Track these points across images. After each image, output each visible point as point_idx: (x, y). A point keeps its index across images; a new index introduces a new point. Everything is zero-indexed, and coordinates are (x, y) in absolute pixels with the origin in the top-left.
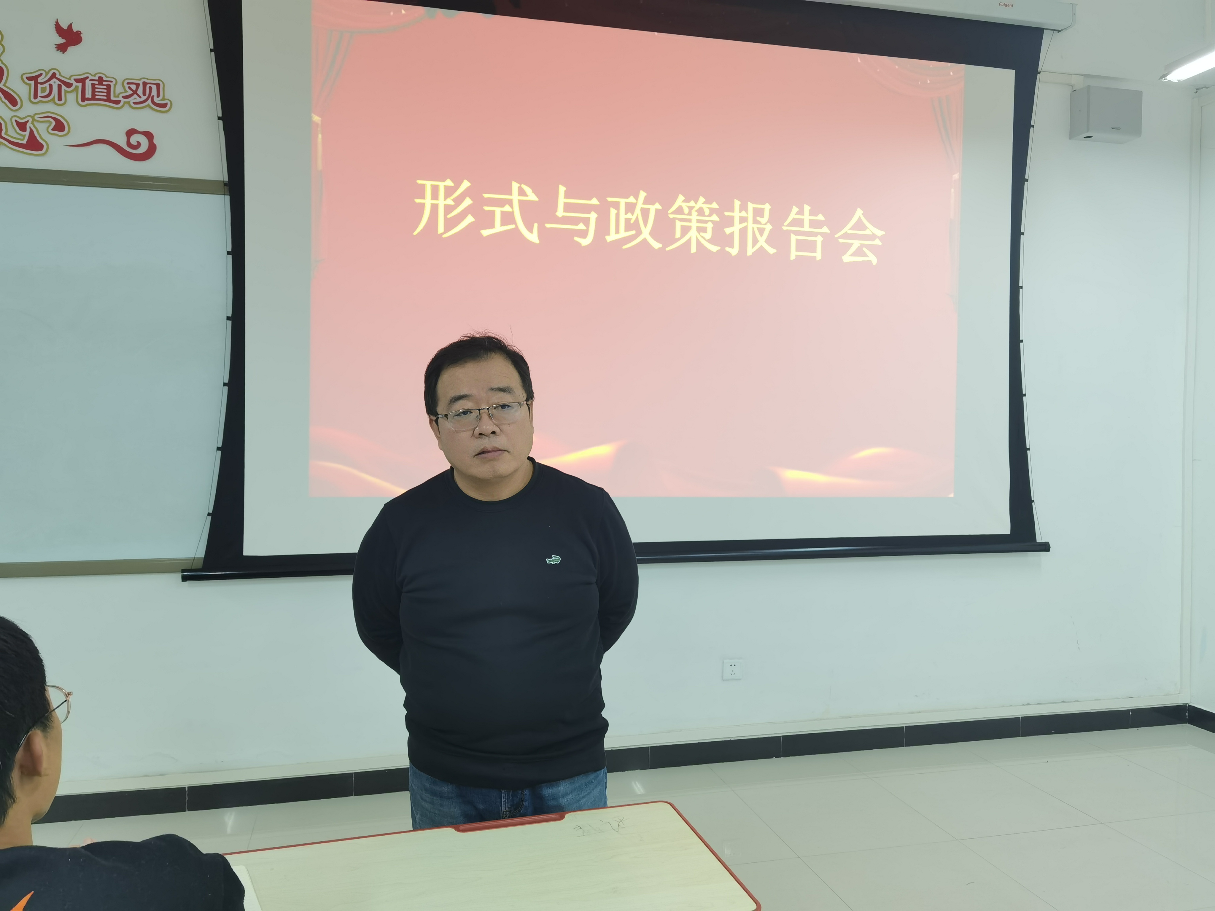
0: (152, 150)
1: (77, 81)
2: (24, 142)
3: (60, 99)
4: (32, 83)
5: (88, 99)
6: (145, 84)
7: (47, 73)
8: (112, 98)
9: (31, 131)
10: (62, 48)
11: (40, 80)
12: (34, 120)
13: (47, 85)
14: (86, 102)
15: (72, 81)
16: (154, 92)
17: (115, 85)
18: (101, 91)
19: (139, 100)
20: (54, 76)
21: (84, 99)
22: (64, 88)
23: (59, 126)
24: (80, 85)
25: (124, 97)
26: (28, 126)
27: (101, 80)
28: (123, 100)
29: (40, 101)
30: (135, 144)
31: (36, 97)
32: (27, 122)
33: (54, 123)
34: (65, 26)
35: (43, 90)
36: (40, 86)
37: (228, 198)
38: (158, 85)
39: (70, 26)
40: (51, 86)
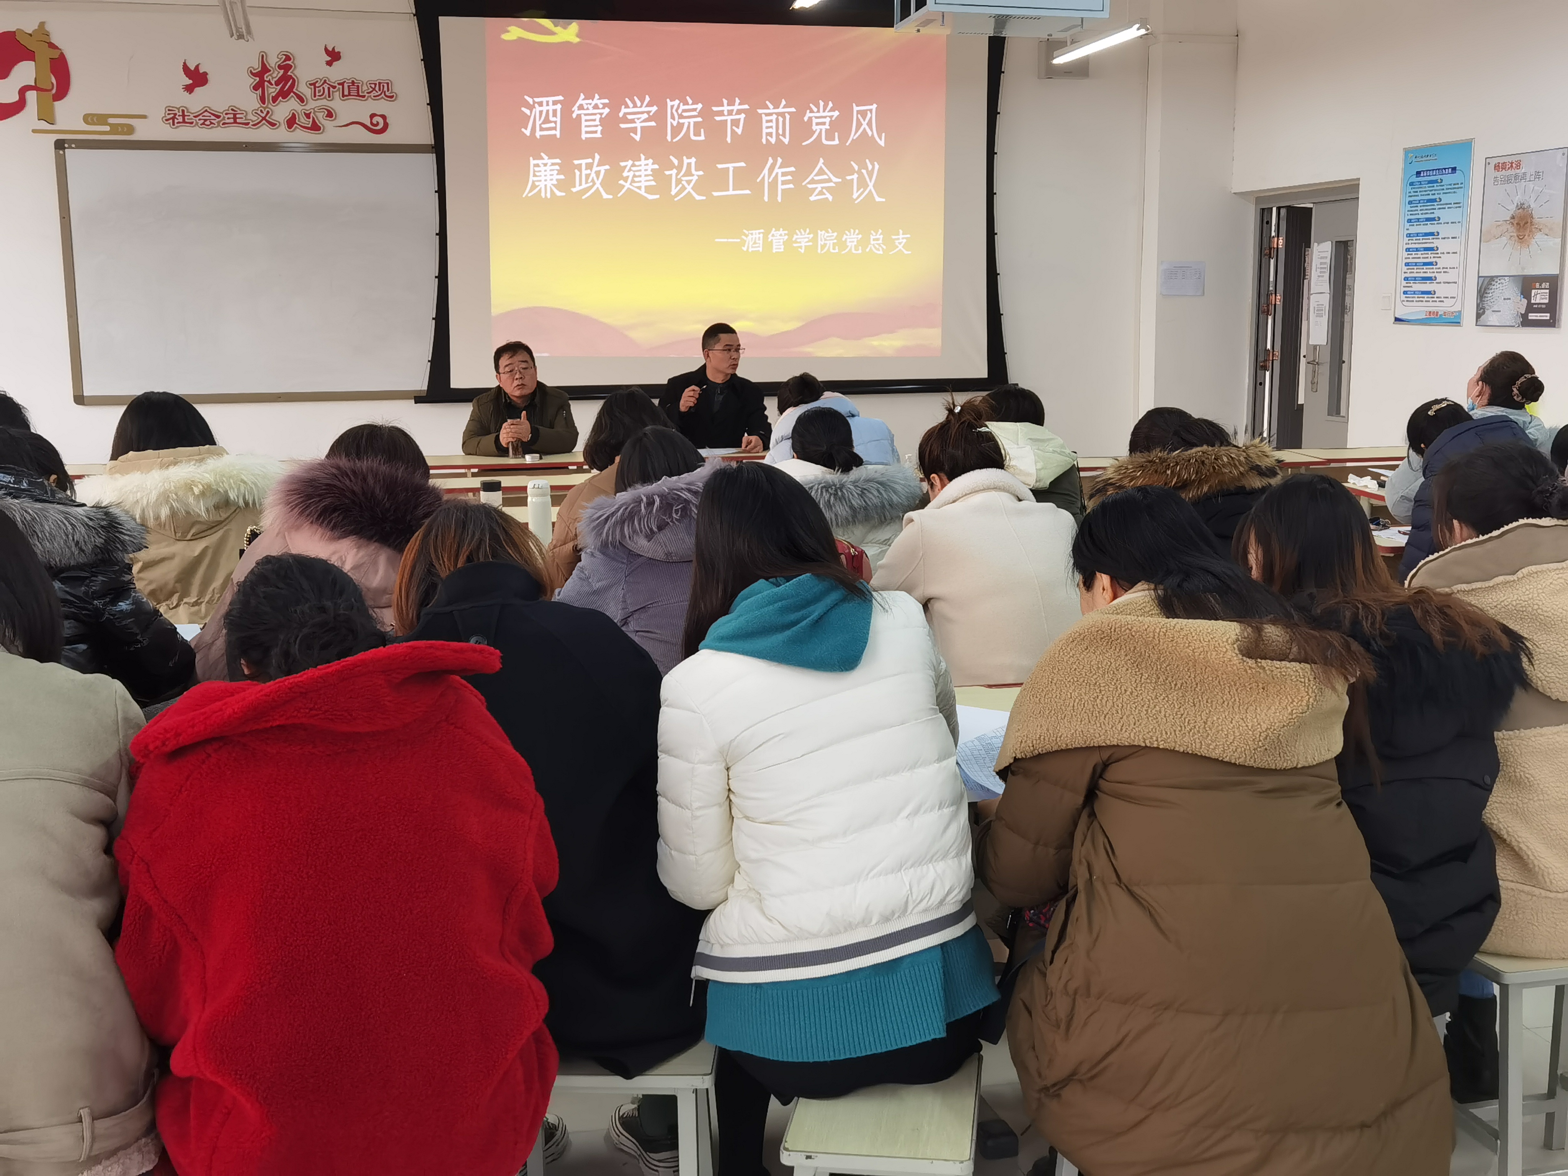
0: (386, 126)
1: (339, 84)
2: (310, 126)
3: (329, 97)
4: (313, 87)
5: (347, 96)
6: (380, 83)
7: (321, 80)
8: (361, 94)
9: (313, 118)
10: (329, 63)
11: (317, 85)
12: (315, 112)
13: (321, 88)
14: (345, 98)
15: (336, 84)
16: (386, 89)
17: (362, 86)
18: (354, 88)
19: (377, 94)
20: (325, 81)
21: (343, 96)
22: (331, 89)
23: (330, 115)
24: (341, 87)
25: (368, 93)
26: (312, 115)
27: (353, 83)
28: (367, 95)
29: (318, 99)
30: (375, 123)
31: (315, 96)
32: (310, 113)
33: (326, 113)
34: (330, 49)
35: (319, 91)
36: (317, 89)
37: (434, 155)
38: (388, 84)
39: (333, 49)
40: (324, 88)
